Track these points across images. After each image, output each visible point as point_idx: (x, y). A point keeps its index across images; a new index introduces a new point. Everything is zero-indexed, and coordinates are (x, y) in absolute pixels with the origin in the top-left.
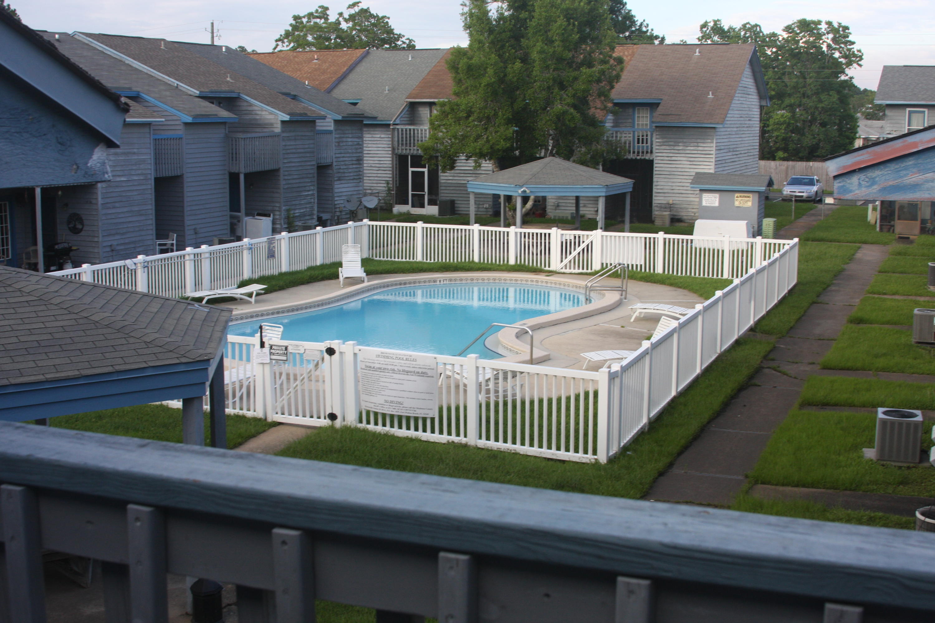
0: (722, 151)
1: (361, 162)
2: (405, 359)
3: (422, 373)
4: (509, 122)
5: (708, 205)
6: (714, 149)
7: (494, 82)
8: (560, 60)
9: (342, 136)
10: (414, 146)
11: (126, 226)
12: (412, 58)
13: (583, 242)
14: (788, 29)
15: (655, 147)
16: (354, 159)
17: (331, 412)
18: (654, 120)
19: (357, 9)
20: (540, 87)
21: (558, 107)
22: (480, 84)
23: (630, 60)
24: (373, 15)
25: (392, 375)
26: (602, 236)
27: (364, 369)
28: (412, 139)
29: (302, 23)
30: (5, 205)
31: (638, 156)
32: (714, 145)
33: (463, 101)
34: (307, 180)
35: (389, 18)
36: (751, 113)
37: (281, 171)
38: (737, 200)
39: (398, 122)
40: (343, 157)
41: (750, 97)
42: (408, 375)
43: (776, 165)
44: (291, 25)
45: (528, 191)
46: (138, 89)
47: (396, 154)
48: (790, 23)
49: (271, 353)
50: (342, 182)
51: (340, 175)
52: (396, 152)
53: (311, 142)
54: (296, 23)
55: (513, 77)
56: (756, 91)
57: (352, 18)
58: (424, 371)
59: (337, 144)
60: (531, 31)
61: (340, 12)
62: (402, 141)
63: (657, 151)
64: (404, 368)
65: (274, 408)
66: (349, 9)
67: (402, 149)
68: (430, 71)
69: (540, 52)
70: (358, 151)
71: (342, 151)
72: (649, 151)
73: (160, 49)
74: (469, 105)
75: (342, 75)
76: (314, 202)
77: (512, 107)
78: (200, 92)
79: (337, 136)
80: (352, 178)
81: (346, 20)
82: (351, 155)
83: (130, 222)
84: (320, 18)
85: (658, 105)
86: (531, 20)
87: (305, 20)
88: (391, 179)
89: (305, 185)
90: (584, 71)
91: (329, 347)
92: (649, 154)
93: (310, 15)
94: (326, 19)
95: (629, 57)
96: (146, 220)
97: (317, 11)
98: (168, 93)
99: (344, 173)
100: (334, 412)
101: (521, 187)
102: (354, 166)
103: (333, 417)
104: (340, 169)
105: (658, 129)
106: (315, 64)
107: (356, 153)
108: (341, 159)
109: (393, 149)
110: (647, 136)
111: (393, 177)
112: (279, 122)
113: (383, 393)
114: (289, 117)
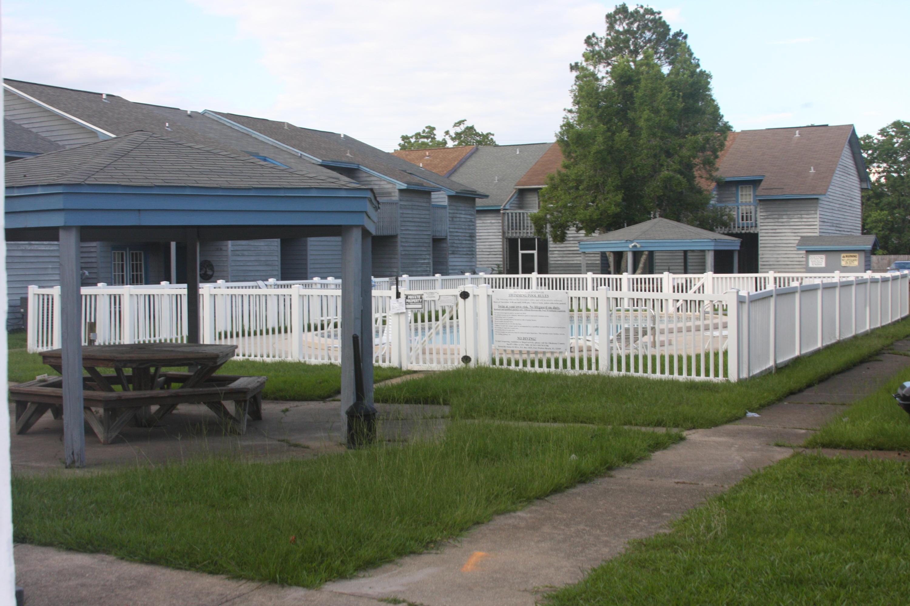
0: (825, 224)
1: (474, 239)
2: (537, 296)
3: (554, 308)
4: (618, 188)
5: (815, 266)
6: (818, 220)
7: (603, 150)
8: (667, 129)
9: (456, 211)
10: (524, 229)
11: (253, 274)
12: (520, 152)
13: (695, 285)
14: (883, 132)
15: (759, 221)
16: (468, 235)
17: (464, 355)
18: (757, 193)
19: (462, 128)
20: (647, 154)
21: (665, 173)
22: (590, 152)
23: (732, 145)
24: (478, 133)
25: (524, 312)
26: (713, 278)
27: (497, 310)
28: (522, 222)
29: (410, 142)
30: (140, 254)
31: (743, 230)
32: (818, 216)
33: (572, 173)
34: (423, 249)
35: (493, 135)
36: (852, 193)
37: (399, 237)
38: (843, 260)
39: (507, 207)
40: (457, 232)
41: (851, 177)
42: (540, 311)
43: (878, 260)
44: (400, 145)
45: (638, 245)
46: (265, 155)
47: (507, 238)
48: (885, 126)
49: (407, 303)
50: (456, 256)
51: (453, 249)
52: (506, 235)
53: (427, 212)
54: (405, 143)
55: (621, 145)
56: (856, 173)
57: (458, 135)
58: (556, 306)
59: (451, 219)
60: (637, 101)
61: (446, 130)
62: (512, 226)
63: (762, 224)
64: (536, 305)
65: (409, 358)
66: (455, 127)
67: (512, 233)
68: (537, 162)
69: (647, 120)
70: (471, 227)
71: (456, 226)
72: (754, 225)
73: (284, 129)
74: (579, 174)
75: (453, 169)
76: (430, 271)
77: (621, 177)
78: (323, 160)
79: (451, 211)
80: (465, 253)
81: (453, 139)
82: (464, 231)
83: (257, 271)
84: (427, 137)
85: (760, 181)
86: (637, 92)
87: (413, 140)
88: (501, 263)
89: (421, 253)
90: (690, 137)
91: (463, 290)
92: (754, 228)
93: (418, 135)
94: (434, 138)
95: (730, 142)
96: (273, 270)
97: (424, 131)
98: (292, 160)
99: (458, 247)
100: (468, 355)
101: (632, 242)
102: (467, 242)
103: (466, 359)
104: (454, 243)
105: (761, 203)
106: (427, 160)
107: (469, 229)
108: (455, 234)
109: (504, 233)
110: (751, 213)
111: (503, 261)
112: (397, 191)
113: (516, 331)
114: (406, 185)
